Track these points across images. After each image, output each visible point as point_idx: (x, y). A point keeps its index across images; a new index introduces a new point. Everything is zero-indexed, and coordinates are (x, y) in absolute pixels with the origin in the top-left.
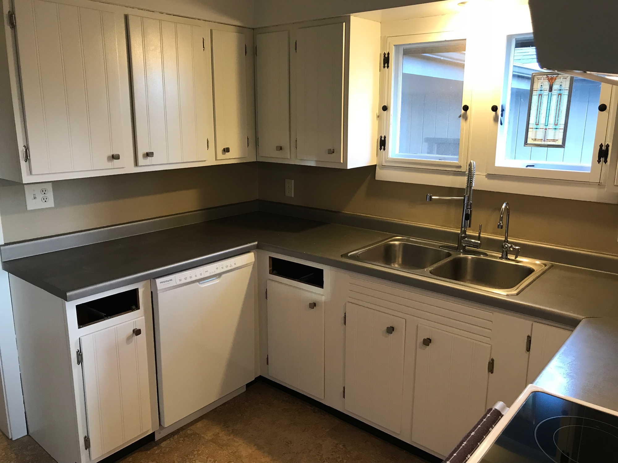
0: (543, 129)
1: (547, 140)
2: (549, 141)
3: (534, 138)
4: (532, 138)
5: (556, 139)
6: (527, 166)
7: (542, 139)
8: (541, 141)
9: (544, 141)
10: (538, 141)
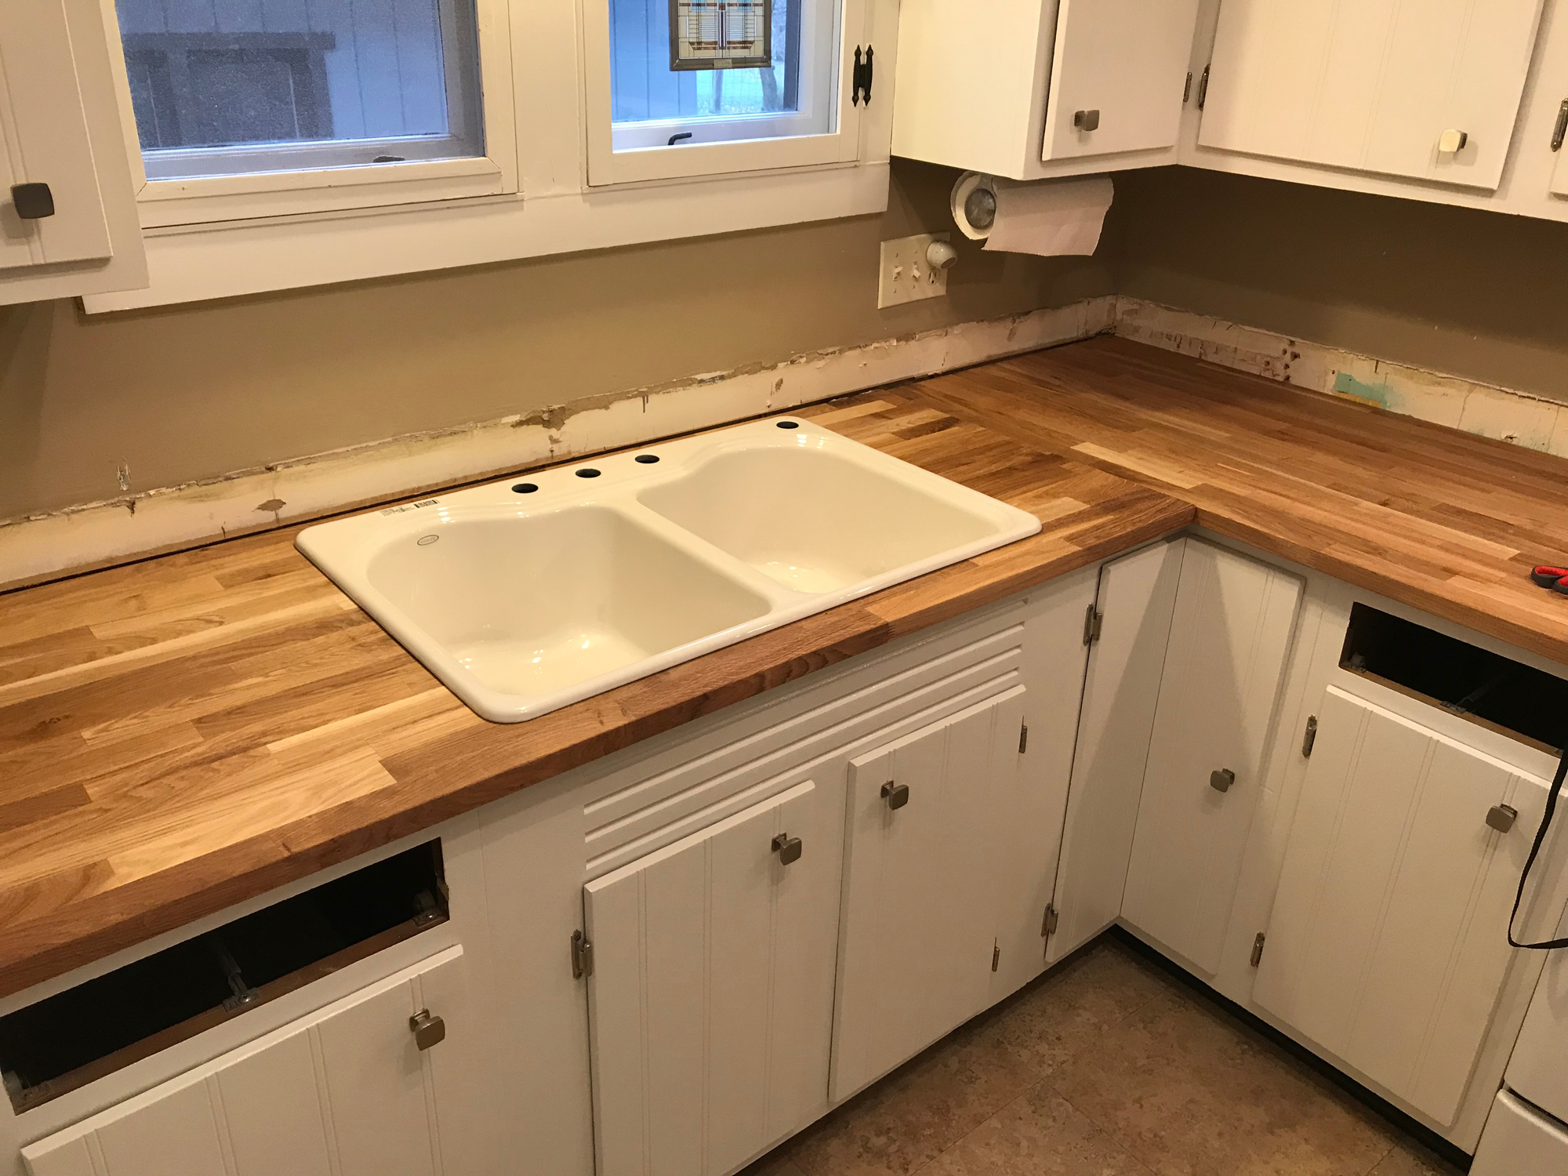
0: (715, 5)
1: (729, 43)
2: (734, 48)
3: (695, 40)
4: (691, 40)
5: (749, 39)
6: (671, 142)
7: (715, 43)
8: (715, 48)
9: (722, 48)
10: (705, 48)
